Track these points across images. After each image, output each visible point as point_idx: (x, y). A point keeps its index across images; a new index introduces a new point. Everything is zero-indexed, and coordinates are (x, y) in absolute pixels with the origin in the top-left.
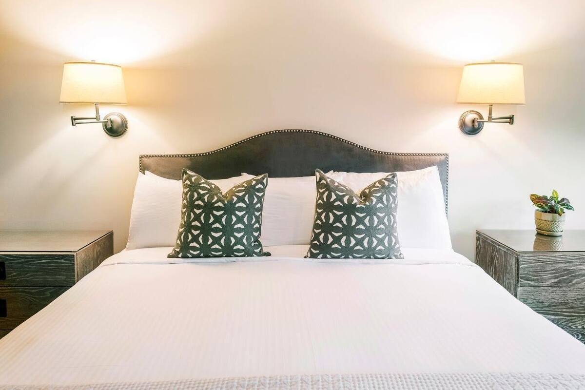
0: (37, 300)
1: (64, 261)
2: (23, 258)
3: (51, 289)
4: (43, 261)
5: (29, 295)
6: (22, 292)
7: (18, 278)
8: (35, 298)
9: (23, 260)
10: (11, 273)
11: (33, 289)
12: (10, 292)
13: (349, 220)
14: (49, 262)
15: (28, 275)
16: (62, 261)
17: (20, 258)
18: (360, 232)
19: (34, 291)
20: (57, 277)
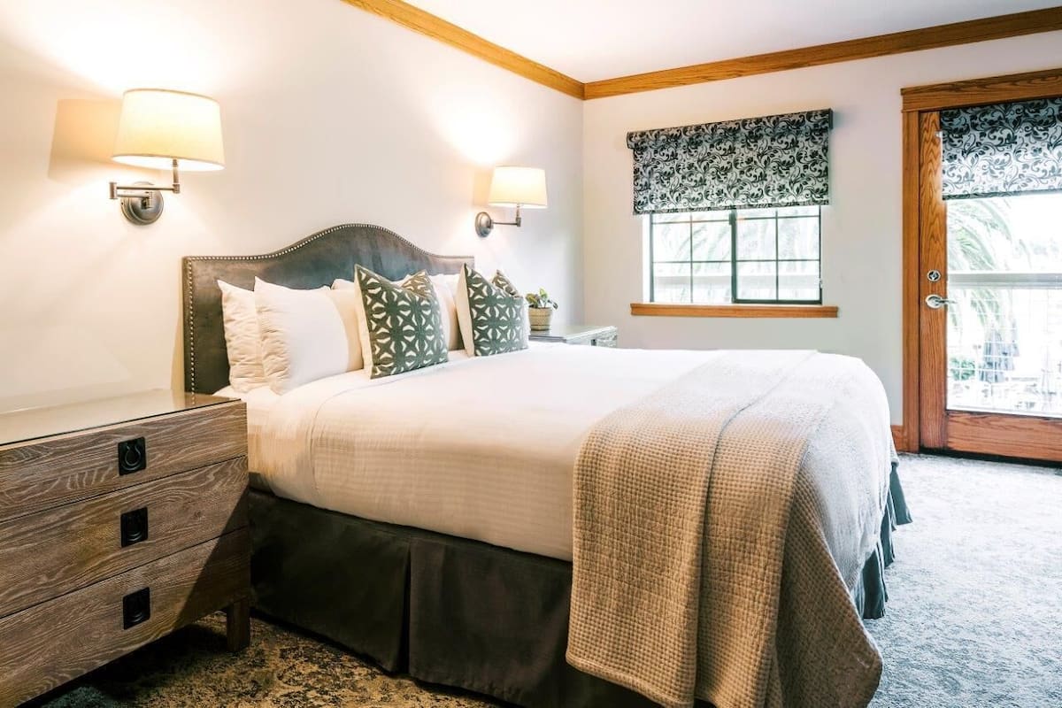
0: (195, 493)
1: (233, 416)
2: (174, 423)
3: (215, 468)
4: (205, 422)
5: (184, 488)
6: (174, 484)
7: (166, 462)
8: (192, 490)
9: (174, 427)
10: (155, 455)
11: (189, 475)
12: (155, 490)
13: (492, 312)
14: (212, 423)
15: (182, 451)
16: (232, 417)
17: (169, 424)
18: (504, 323)
19: (190, 478)
20: (224, 445)
